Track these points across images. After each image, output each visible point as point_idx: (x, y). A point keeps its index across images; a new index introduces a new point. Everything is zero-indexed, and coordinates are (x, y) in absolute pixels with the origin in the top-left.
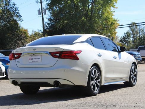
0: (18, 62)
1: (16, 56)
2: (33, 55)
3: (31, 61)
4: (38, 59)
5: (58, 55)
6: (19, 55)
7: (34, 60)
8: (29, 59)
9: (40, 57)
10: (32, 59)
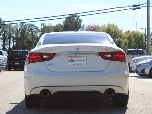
0: (50, 65)
1: (44, 57)
2: (75, 56)
3: (71, 63)
4: (82, 60)
5: (110, 56)
6: (51, 56)
7: (76, 62)
8: (69, 61)
9: (84, 58)
10: (73, 61)
